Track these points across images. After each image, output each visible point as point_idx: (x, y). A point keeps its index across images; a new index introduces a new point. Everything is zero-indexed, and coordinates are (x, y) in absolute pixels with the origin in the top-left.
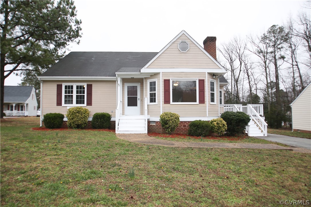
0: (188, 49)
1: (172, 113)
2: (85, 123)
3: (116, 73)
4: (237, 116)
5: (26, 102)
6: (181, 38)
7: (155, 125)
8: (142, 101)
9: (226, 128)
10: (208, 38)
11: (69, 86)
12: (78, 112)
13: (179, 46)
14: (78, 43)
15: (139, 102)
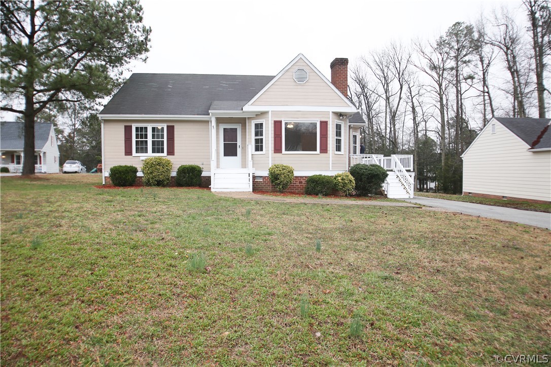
0: (306, 80)
1: (284, 165)
2: (168, 179)
3: (210, 111)
4: (369, 170)
5: (43, 150)
6: (298, 64)
7: (262, 182)
8: (244, 148)
9: (354, 185)
10: (337, 60)
11: (142, 128)
12: (159, 164)
13: (294, 75)
14: (145, 60)
15: (239, 151)
